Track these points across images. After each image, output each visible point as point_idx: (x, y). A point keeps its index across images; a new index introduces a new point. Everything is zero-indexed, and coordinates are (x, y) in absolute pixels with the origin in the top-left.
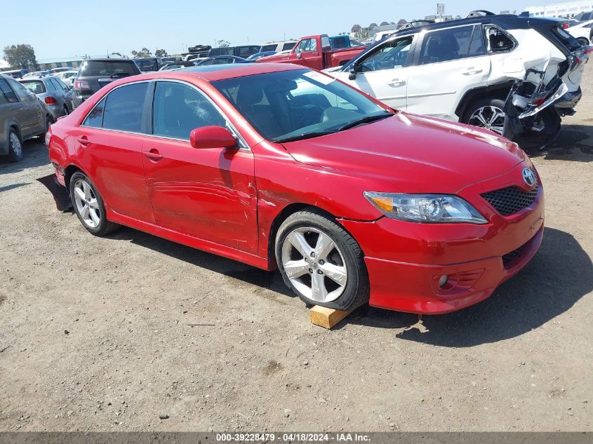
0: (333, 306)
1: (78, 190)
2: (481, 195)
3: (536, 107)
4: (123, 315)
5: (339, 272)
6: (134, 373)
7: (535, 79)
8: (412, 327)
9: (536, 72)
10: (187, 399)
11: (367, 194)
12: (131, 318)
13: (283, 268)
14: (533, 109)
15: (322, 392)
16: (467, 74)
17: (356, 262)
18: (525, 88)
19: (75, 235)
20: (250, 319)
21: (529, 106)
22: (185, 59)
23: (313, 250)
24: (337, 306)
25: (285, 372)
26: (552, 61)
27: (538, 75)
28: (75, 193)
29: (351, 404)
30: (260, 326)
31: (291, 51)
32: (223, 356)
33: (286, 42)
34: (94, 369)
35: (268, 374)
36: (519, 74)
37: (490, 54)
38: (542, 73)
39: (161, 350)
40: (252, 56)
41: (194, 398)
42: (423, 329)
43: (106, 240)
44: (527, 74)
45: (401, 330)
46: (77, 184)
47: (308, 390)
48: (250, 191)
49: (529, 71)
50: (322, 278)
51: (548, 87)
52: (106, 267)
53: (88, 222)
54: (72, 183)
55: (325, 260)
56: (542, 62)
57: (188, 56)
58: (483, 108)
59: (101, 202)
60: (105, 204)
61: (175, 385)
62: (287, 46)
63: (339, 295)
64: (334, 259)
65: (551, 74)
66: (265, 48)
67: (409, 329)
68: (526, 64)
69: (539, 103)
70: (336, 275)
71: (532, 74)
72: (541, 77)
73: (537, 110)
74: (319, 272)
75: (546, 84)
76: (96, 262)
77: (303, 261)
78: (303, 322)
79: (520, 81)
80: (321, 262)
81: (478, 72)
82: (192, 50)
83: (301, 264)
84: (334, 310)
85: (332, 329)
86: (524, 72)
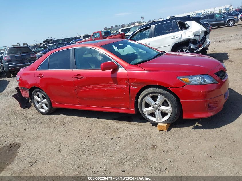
0: (166, 122)
1: (36, 97)
2: (214, 74)
3: (199, 48)
4: (79, 141)
5: (168, 109)
6: (100, 159)
7: (197, 38)
8: (195, 125)
9: (197, 36)
10: (128, 163)
11: (178, 78)
12: (83, 141)
13: (143, 112)
14: (198, 48)
15: (178, 151)
16: (173, 38)
17: (175, 103)
18: (194, 42)
19: (35, 116)
20: (133, 133)
21: (196, 48)
22: (42, 46)
23: (155, 102)
24: (168, 122)
25: (160, 148)
26: (202, 31)
27: (198, 37)
28: (34, 98)
29: (191, 153)
30: (139, 135)
31: (90, 38)
32: (131, 147)
33: (84, 35)
34: (81, 161)
35: (153, 150)
36: (192, 37)
37: (180, 31)
38: (199, 36)
39: (105, 149)
40: (71, 42)
41: (130, 163)
42: (200, 125)
43: (51, 116)
44: (194, 37)
45: (193, 127)
46: (36, 94)
47: (172, 151)
48: (126, 84)
49: (195, 35)
50: (160, 112)
51: (202, 41)
52: (59, 125)
53: (41, 110)
54: (33, 95)
55: (161, 105)
56: (199, 32)
57: (43, 44)
58: (180, 50)
59: (49, 100)
60: (52, 100)
61: (120, 160)
62: (85, 37)
63: (169, 117)
64: (165, 104)
65: (202, 36)
66: (76, 38)
67: (195, 126)
68: (193, 33)
69: (200, 46)
70: (167, 110)
71: (196, 36)
72: (199, 37)
73: (200, 49)
74: (159, 110)
75: (201, 40)
76: (53, 124)
77: (151, 107)
78: (155, 130)
79: (192, 39)
80: (160, 106)
81: (177, 37)
82: (44, 42)
83: (151, 108)
84: (167, 124)
85: (167, 131)
86: (193, 36)
